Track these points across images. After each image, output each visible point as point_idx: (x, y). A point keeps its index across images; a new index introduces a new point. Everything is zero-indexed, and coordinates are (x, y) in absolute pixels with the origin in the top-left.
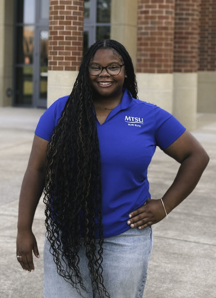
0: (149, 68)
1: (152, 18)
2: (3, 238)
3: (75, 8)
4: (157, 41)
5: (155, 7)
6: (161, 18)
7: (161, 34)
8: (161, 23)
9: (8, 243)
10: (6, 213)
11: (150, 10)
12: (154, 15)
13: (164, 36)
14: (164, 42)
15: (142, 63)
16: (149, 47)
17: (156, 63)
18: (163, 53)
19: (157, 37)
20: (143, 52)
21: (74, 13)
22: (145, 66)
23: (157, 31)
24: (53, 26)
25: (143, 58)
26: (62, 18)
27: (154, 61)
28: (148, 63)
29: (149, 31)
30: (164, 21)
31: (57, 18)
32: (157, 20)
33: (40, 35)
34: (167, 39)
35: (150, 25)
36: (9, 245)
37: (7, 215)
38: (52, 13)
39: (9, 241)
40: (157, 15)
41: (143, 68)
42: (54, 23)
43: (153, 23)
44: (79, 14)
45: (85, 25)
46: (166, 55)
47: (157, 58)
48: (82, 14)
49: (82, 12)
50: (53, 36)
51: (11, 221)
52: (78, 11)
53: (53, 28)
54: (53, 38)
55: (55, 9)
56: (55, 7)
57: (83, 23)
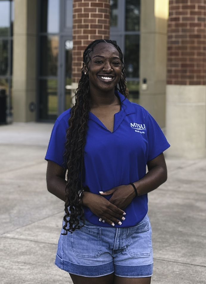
0: (180, 80)
1: (184, 25)
2: (17, 264)
3: (101, 16)
4: (188, 51)
5: (186, 13)
6: (193, 25)
7: (193, 42)
8: (194, 31)
9: (21, 269)
10: (22, 237)
11: (181, 17)
12: (185, 22)
13: (196, 45)
14: (196, 51)
15: (173, 74)
16: (180, 57)
17: (188, 74)
18: (195, 63)
19: (189, 45)
20: (174, 62)
21: (99, 21)
22: (176, 77)
23: (188, 39)
24: (77, 35)
25: (173, 69)
26: (87, 26)
27: (185, 71)
28: (179, 74)
29: (180, 40)
30: (196, 28)
31: (80, 27)
32: (188, 27)
33: (65, 45)
34: (199, 48)
35: (180, 33)
36: (22, 272)
37: (22, 240)
38: (75, 21)
39: (23, 267)
40: (189, 22)
41: (173, 80)
42: (78, 32)
43: (184, 31)
44: (105, 22)
45: (111, 33)
46: (198, 66)
47: (188, 69)
48: (108, 22)
49: (108, 20)
50: (76, 46)
51: (26, 245)
52: (103, 19)
53: (77, 37)
54: (76, 48)
55: (78, 17)
56: (78, 14)
57: (109, 32)
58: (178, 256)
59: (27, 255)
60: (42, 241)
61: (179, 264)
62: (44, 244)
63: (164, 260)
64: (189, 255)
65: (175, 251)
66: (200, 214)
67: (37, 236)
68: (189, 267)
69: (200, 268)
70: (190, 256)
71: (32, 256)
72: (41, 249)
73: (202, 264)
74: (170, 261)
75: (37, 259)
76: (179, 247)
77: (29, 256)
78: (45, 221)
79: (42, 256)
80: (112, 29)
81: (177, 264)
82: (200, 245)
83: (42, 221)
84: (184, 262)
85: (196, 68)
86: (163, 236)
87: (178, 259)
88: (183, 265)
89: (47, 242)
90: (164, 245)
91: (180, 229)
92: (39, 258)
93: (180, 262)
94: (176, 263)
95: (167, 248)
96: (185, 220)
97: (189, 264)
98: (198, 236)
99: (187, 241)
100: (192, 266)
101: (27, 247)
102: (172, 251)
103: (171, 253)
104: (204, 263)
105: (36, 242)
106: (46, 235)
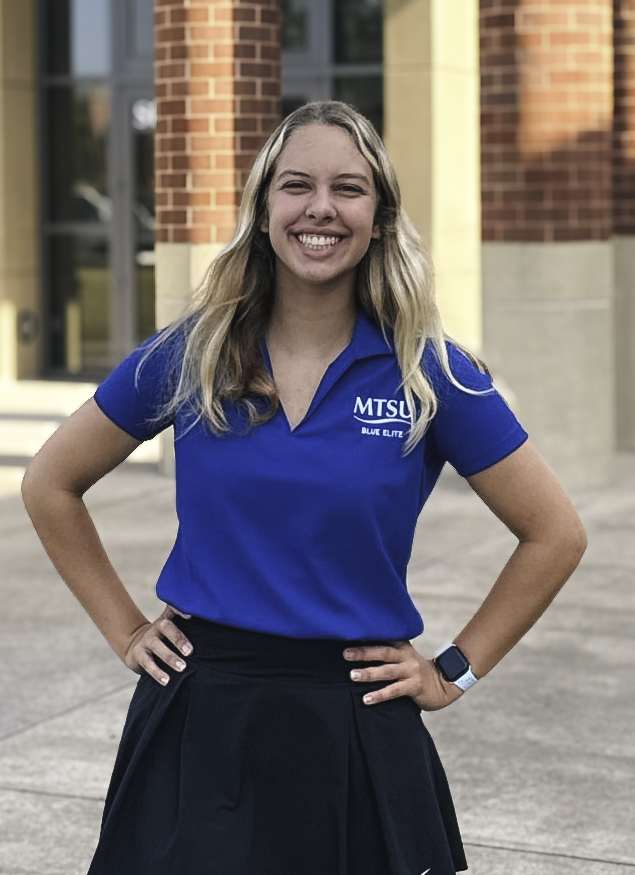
0: (521, 224)
3: (248, 15)
6: (561, 39)
7: (561, 97)
8: (563, 58)
11: (519, 11)
12: (533, 29)
13: (573, 105)
14: (573, 126)
15: (497, 204)
17: (548, 204)
18: (572, 167)
20: (498, 166)
21: (244, 32)
22: (508, 215)
23: (546, 87)
24: (169, 81)
25: (498, 187)
26: (203, 52)
27: (538, 196)
28: (520, 206)
30: (572, 50)
31: (181, 53)
32: (545, 47)
33: (131, 117)
34: (583, 117)
38: (164, 35)
40: (546, 30)
41: (498, 226)
42: (173, 71)
44: (263, 34)
45: (285, 73)
46: (582, 175)
47: (549, 187)
48: (273, 36)
49: (273, 27)
50: (169, 118)
51: (6, 807)
52: (257, 24)
53: (169, 89)
54: (169, 126)
55: (173, 20)
56: (173, 12)
57: (278, 69)
58: (526, 828)
59: (9, 841)
60: (62, 790)
61: (529, 855)
62: (66, 802)
63: (479, 845)
64: (564, 823)
65: (516, 812)
66: (600, 678)
67: (43, 773)
68: (565, 865)
69: (603, 870)
70: (569, 826)
71: (26, 842)
72: (56, 817)
73: (611, 856)
74: (501, 848)
75: (42, 854)
76: (531, 797)
77: (14, 846)
78: (70, 719)
79: (59, 841)
80: (286, 58)
81: (523, 857)
82: (601, 789)
83: (60, 721)
84: (547, 851)
85: (574, 184)
86: (475, 760)
87: (526, 840)
88: (545, 861)
89: (77, 793)
90: (479, 791)
91: (533, 734)
92: (49, 850)
93: (533, 849)
94: (520, 854)
95: (491, 802)
96: (548, 702)
97: (564, 856)
98: (593, 756)
99: (558, 777)
100: (576, 864)
101: (9, 811)
102: (507, 812)
103: (503, 820)
104: (616, 851)
105: (39, 793)
106: (74, 769)
